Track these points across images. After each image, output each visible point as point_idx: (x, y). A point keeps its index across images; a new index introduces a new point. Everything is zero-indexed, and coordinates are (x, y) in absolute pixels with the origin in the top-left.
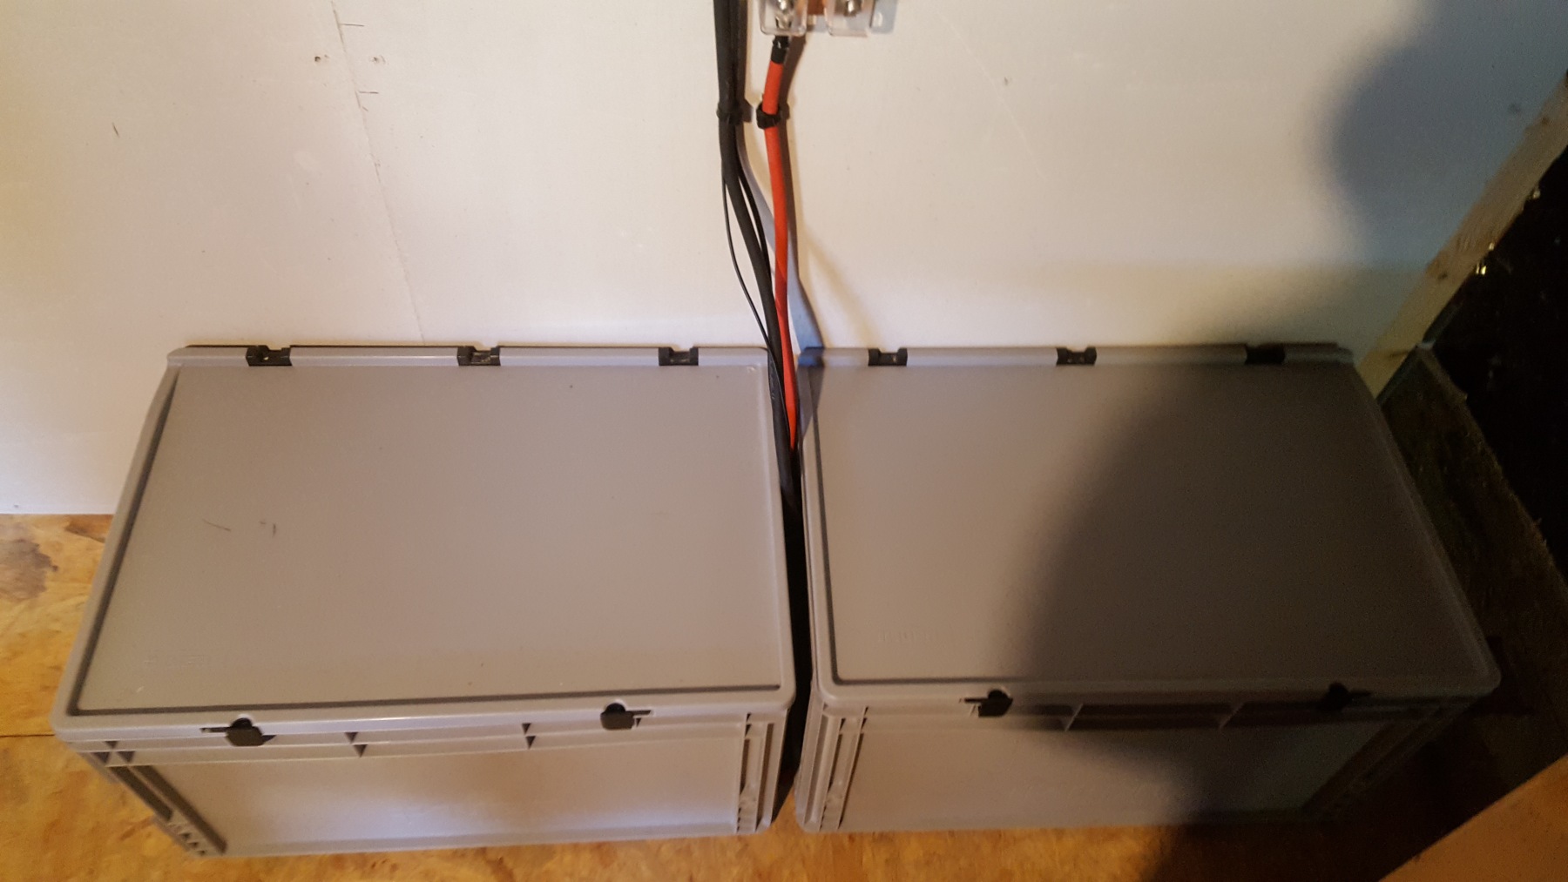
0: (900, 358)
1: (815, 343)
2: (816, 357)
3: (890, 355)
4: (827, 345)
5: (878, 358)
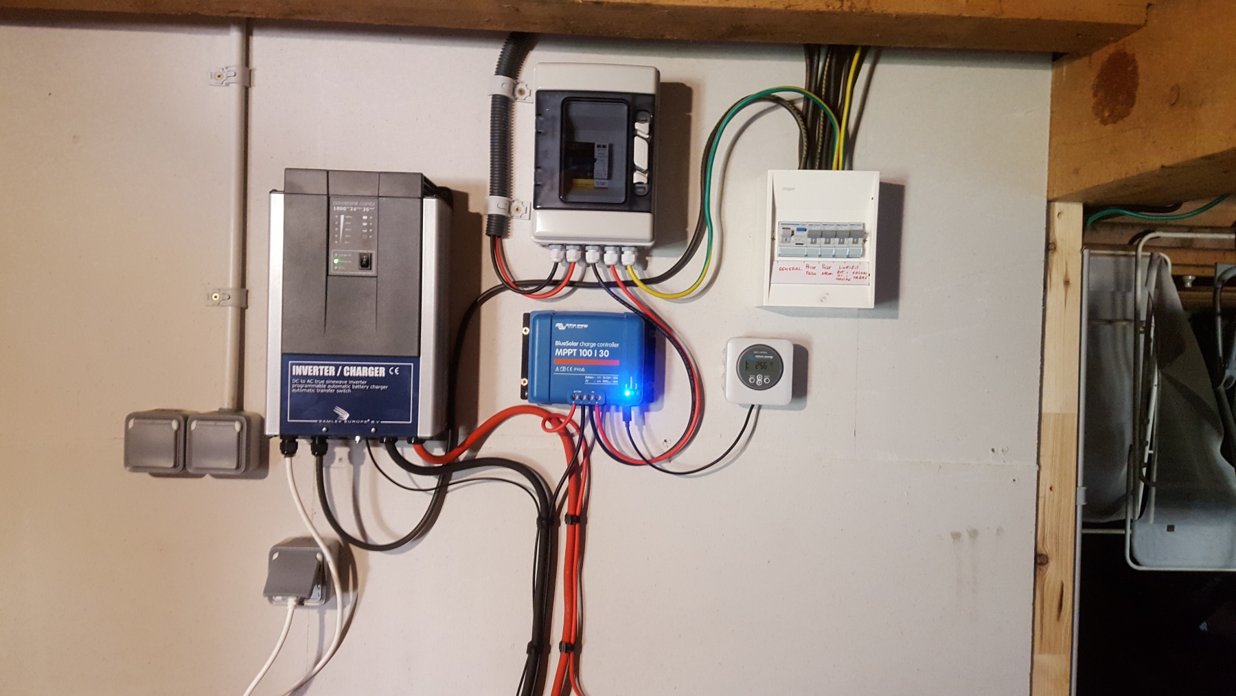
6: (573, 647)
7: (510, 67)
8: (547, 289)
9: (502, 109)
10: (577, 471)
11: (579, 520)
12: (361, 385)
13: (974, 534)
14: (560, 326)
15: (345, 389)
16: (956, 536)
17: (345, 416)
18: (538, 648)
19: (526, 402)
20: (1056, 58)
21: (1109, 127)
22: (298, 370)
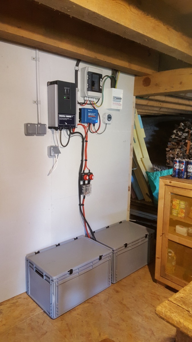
7: (77, 65)
9: (76, 72)
11: (86, 141)
12: (68, 119)
13: (125, 141)
14: (89, 110)
15: (66, 119)
16: (124, 141)
17: (66, 124)
18: (82, 161)
19: (80, 123)
20: (135, 75)
21: (146, 87)
22: (60, 116)
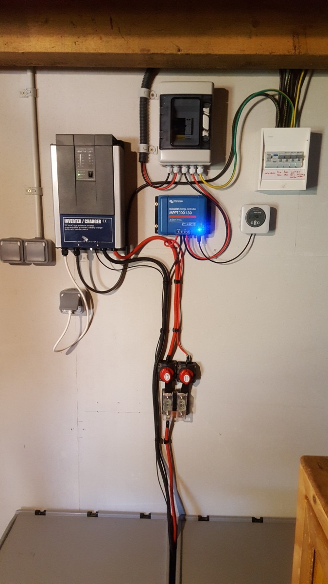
0: (207, 519)
1: (183, 513)
2: (183, 517)
3: (205, 518)
4: (187, 514)
5: (201, 518)
6: (178, 330)
7: (148, 84)
8: (165, 185)
9: (144, 104)
10: (179, 263)
11: (180, 282)
12: (92, 227)
14: (171, 201)
15: (85, 228)
17: (87, 240)
18: (165, 331)
19: (157, 235)
22: (67, 221)
